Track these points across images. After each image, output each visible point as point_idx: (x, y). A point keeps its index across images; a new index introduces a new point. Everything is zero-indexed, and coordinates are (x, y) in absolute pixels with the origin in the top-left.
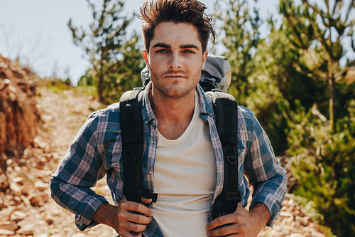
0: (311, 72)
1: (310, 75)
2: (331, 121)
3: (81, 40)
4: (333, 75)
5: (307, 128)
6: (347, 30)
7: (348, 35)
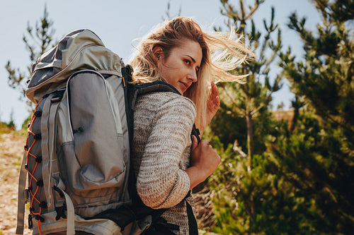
0: (230, 109)
1: (229, 112)
2: (249, 157)
3: (19, 82)
4: (250, 112)
5: (226, 165)
6: (263, 69)
7: (263, 73)
